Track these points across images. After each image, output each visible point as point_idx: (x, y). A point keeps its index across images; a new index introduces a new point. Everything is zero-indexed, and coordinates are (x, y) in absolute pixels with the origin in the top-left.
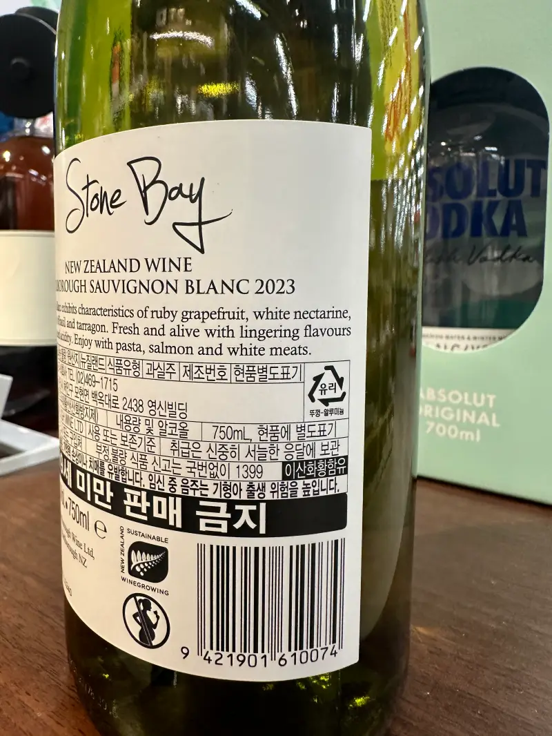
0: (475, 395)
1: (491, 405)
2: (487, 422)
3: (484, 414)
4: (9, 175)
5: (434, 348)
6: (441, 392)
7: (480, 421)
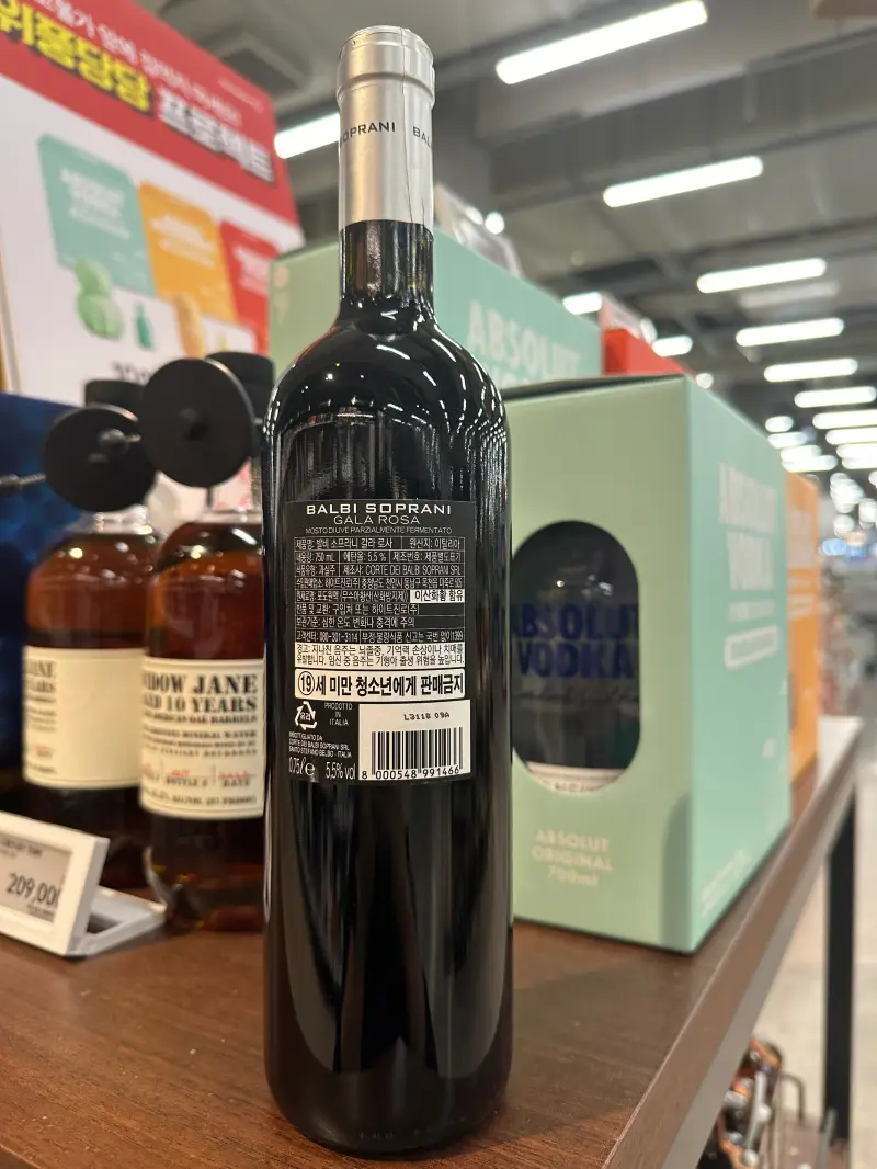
0: (590, 840)
1: (605, 849)
2: (602, 866)
3: (598, 859)
4: (80, 577)
5: (552, 788)
6: (561, 835)
7: (595, 865)
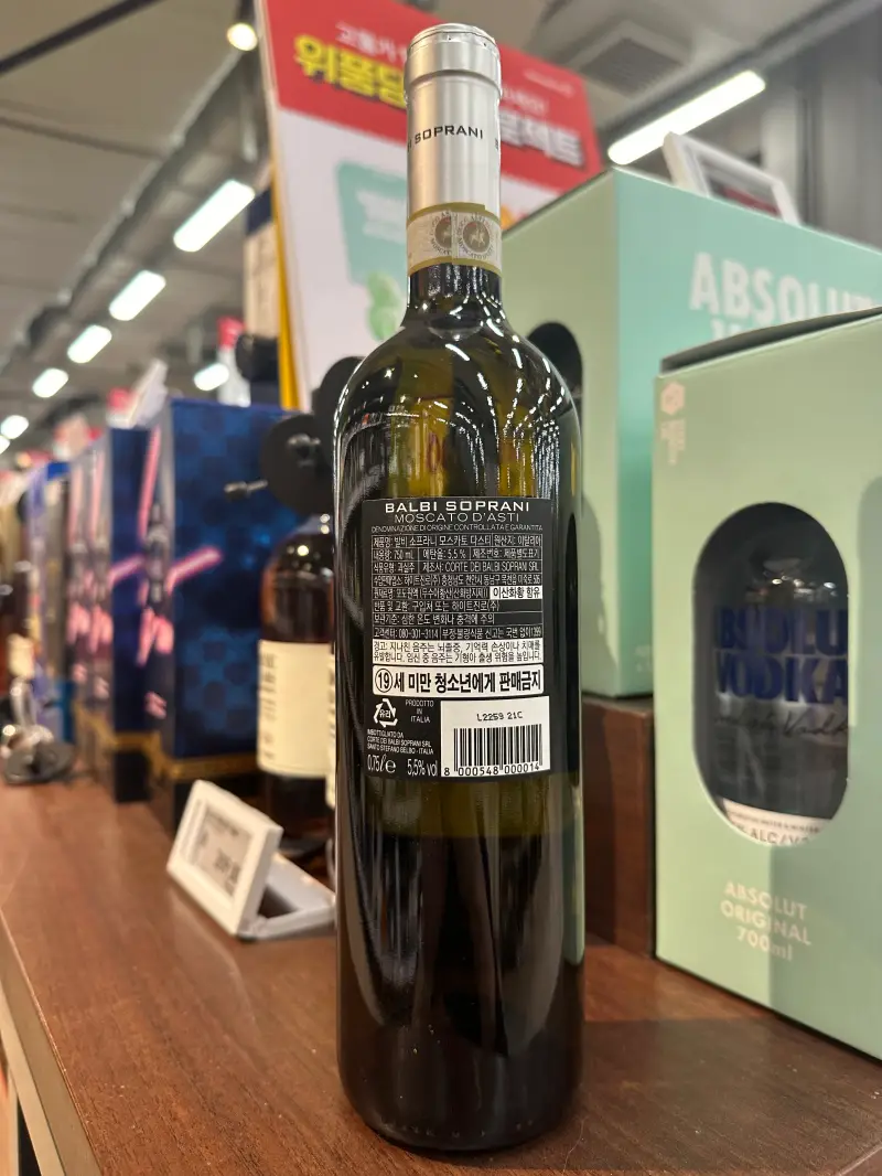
0: (785, 903)
1: (802, 917)
2: (797, 936)
3: (794, 927)
4: (302, 574)
6: (752, 891)
7: (791, 935)
